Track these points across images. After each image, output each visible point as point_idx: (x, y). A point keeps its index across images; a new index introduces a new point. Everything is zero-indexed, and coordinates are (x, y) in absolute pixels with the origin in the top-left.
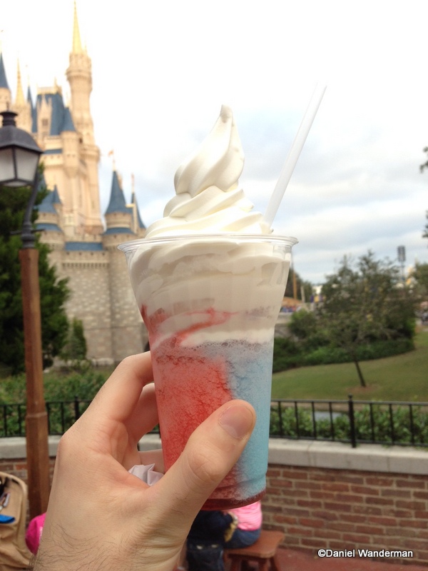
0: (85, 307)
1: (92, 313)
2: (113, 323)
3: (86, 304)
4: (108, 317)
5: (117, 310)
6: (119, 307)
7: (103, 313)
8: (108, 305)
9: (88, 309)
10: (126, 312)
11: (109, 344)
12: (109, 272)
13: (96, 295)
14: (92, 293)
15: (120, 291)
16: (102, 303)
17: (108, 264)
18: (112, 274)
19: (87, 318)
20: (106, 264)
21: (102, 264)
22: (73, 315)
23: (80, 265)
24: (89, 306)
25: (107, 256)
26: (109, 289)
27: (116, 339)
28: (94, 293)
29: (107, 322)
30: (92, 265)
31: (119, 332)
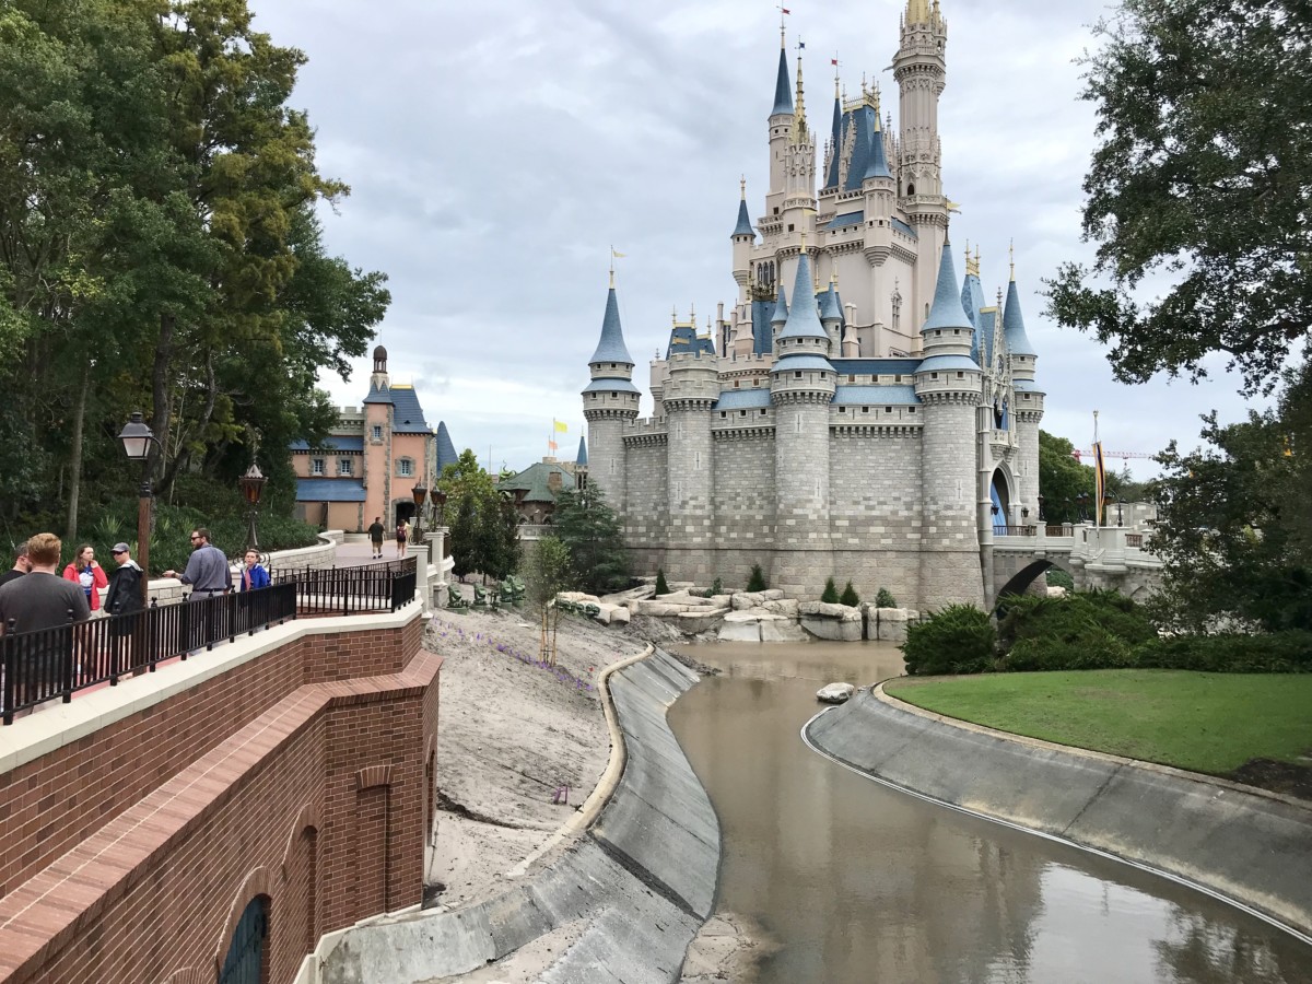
0: (871, 508)
1: (884, 521)
2: (924, 541)
3: (872, 503)
4: (916, 530)
5: (933, 518)
6: (936, 512)
7: (908, 520)
8: (917, 508)
9: (874, 513)
10: (949, 523)
11: (912, 581)
12: (922, 444)
13: (895, 487)
14: (886, 482)
15: (940, 481)
16: (905, 503)
17: (921, 428)
18: (926, 447)
19: (873, 530)
20: (916, 429)
21: (908, 429)
22: (846, 523)
23: (865, 428)
24: (877, 507)
25: (919, 412)
26: (921, 476)
27: (927, 573)
28: (890, 483)
29: (912, 540)
30: (888, 428)
31: (932, 561)
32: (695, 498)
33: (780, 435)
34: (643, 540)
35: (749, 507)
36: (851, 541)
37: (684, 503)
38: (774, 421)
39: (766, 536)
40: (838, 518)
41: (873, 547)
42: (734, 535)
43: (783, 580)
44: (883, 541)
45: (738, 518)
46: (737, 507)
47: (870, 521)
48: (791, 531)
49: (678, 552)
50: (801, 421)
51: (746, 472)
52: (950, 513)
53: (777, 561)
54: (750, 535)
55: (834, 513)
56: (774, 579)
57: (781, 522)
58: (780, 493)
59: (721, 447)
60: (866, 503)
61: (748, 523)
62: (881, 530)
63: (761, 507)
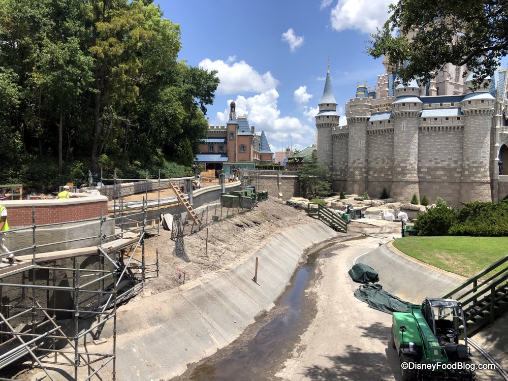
0: (438, 163)
1: (443, 169)
2: (462, 178)
3: (438, 161)
4: (459, 173)
5: (467, 167)
6: (468, 165)
7: (455, 169)
8: (459, 163)
9: (439, 165)
10: (474, 170)
11: (456, 195)
12: (463, 134)
13: (449, 154)
14: (445, 152)
15: (471, 151)
16: (454, 161)
17: (462, 127)
18: (465, 135)
19: (438, 173)
20: (460, 127)
21: (456, 127)
22: (426, 170)
23: (435, 128)
24: (440, 163)
25: (462, 119)
26: (462, 148)
27: (463, 192)
28: (447, 151)
29: (456, 177)
30: (447, 128)
31: (465, 187)
32: (359, 160)
33: (396, 132)
34: (339, 177)
35: (383, 163)
36: (427, 177)
37: (354, 162)
38: (393, 125)
39: (390, 175)
40: (422, 167)
41: (437, 180)
42: (376, 175)
43: (395, 194)
44: (443, 178)
45: (378, 168)
46: (378, 163)
47: (437, 169)
48: (399, 173)
49: (351, 182)
50: (405, 125)
51: (381, 148)
52: (475, 165)
53: (393, 186)
54: (382, 175)
55: (420, 165)
56: (391, 194)
57: (395, 169)
58: (396, 157)
59: (371, 137)
60: (435, 161)
61: (382, 170)
62: (442, 173)
63: (388, 163)
